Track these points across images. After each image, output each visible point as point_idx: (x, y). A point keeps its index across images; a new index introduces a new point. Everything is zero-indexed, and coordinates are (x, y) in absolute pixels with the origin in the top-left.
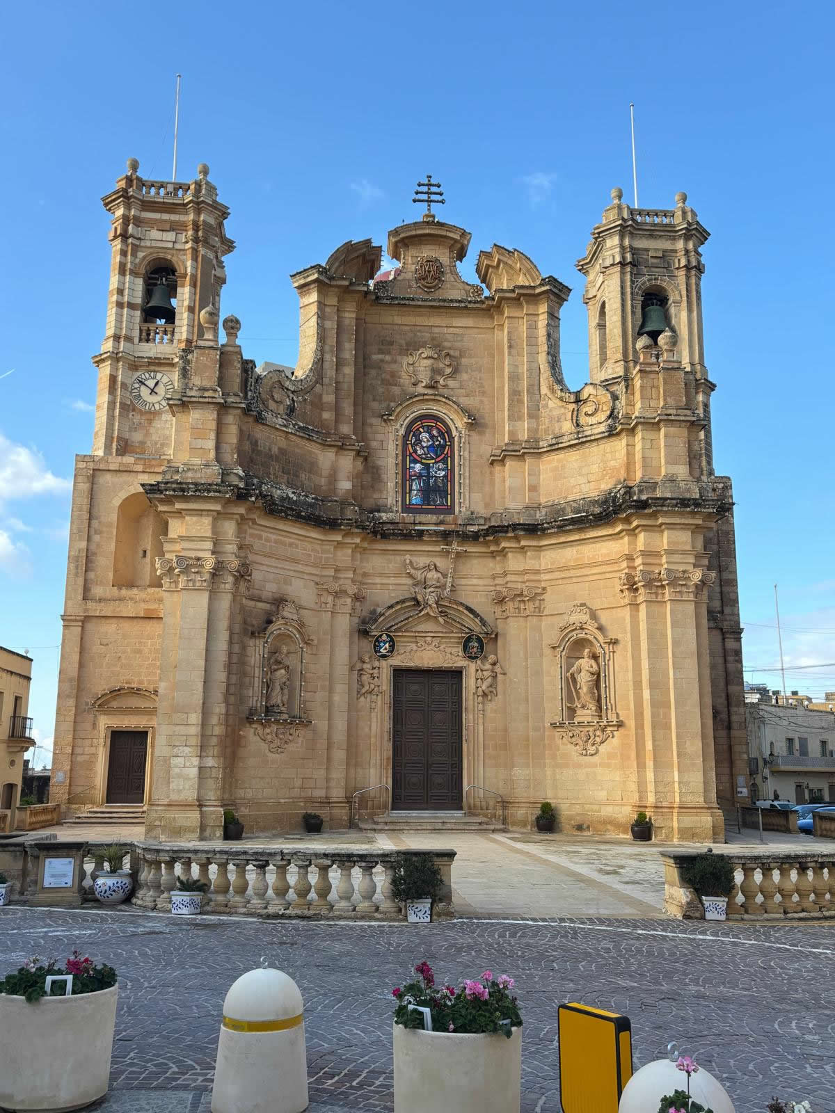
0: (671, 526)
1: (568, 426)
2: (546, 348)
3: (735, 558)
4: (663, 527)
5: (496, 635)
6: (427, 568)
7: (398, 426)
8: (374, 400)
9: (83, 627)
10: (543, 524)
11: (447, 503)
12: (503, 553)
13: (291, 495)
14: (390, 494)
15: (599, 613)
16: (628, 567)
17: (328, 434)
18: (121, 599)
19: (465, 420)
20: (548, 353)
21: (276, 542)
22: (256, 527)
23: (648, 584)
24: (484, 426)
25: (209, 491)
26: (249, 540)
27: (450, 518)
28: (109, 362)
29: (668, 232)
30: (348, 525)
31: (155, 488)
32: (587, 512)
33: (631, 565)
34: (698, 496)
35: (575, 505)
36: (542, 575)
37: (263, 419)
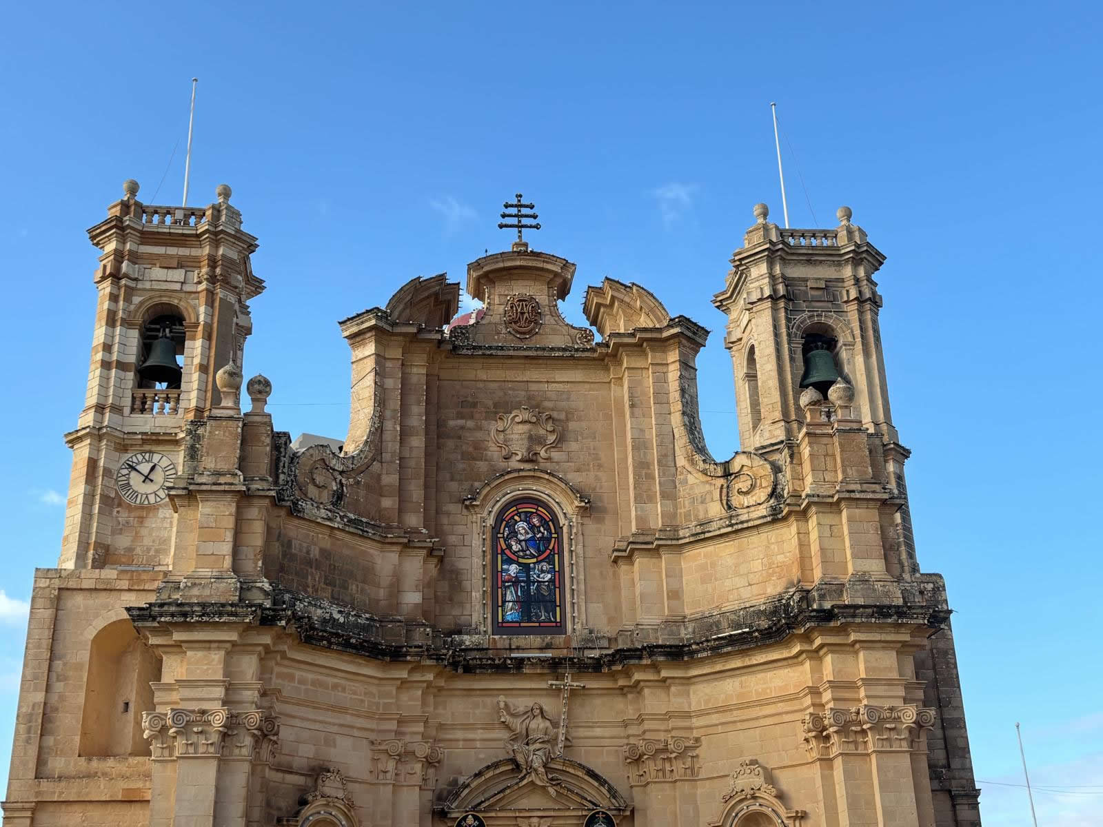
0: (868, 645)
1: (715, 509)
2: (679, 406)
3: (959, 687)
4: (857, 646)
5: (632, 812)
6: (530, 713)
7: (485, 514)
8: (452, 480)
9: (32, 819)
10: (690, 645)
11: (555, 618)
12: (636, 688)
13: (336, 616)
14: (475, 609)
15: (777, 772)
16: (813, 705)
17: (389, 528)
18: (90, 776)
19: (577, 503)
20: (684, 413)
21: (314, 683)
22: (286, 662)
23: (843, 730)
24: (603, 510)
25: (221, 615)
26: (276, 682)
27: (559, 639)
28: (88, 441)
29: (832, 256)
30: (417, 654)
31: (145, 612)
32: (750, 626)
33: (817, 701)
34: (900, 602)
35: (733, 617)
36: (694, 720)
37: (300, 512)
